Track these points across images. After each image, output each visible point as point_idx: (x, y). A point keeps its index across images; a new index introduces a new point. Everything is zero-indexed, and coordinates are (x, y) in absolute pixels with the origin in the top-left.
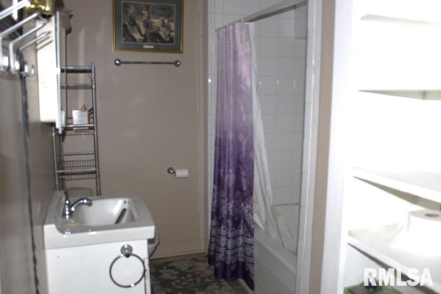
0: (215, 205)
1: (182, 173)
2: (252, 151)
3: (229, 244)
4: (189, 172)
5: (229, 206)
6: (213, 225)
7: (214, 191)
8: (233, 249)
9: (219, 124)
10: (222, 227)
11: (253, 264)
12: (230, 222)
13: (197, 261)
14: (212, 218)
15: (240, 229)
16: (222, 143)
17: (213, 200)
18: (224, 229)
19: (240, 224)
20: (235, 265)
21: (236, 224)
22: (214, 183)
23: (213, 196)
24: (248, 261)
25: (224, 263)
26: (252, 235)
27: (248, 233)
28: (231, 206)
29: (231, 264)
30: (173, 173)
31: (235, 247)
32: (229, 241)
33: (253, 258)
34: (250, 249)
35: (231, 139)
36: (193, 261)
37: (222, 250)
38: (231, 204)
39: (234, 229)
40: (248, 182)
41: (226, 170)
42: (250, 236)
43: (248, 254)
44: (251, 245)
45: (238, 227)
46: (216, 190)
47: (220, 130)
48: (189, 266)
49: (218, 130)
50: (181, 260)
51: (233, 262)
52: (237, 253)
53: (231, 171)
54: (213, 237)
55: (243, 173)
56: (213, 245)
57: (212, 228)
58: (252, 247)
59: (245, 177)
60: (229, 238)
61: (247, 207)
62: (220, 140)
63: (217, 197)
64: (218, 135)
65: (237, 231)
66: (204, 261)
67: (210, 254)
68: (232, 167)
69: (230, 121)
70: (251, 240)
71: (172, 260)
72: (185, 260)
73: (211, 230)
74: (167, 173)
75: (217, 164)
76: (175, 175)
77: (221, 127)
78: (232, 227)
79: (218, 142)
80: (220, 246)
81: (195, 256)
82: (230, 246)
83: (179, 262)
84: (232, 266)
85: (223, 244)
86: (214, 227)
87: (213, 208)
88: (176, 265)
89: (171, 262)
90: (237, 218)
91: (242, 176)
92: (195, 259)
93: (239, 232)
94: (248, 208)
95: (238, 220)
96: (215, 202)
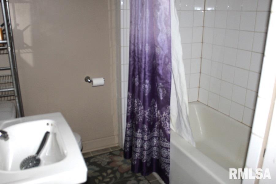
0: (130, 110)
1: (98, 81)
2: (170, 63)
3: (145, 146)
4: (104, 80)
5: (145, 113)
6: (128, 127)
7: (128, 98)
8: (149, 149)
9: (133, 37)
10: (138, 131)
11: (169, 164)
12: (145, 127)
13: (114, 155)
14: (127, 121)
15: (154, 131)
16: (137, 55)
17: (128, 105)
18: (140, 132)
19: (154, 127)
20: (150, 162)
21: (151, 128)
22: (129, 91)
23: (128, 103)
24: (164, 161)
25: (140, 161)
26: (169, 140)
27: (164, 138)
28: (147, 113)
29: (147, 162)
30: (90, 82)
31: (150, 147)
32: (145, 144)
33: (169, 159)
34: (166, 151)
35: (147, 52)
36: (110, 155)
37: (138, 150)
38: (148, 112)
39: (149, 133)
40: (165, 92)
41: (142, 80)
42: (166, 141)
43: (164, 155)
44: (167, 148)
45: (153, 130)
46: (130, 97)
47: (134, 42)
48: (108, 160)
49: (133, 42)
50: (100, 155)
51: (148, 160)
52: (152, 152)
53: (147, 81)
54: (128, 137)
55: (160, 84)
56: (128, 143)
57: (127, 129)
58: (168, 150)
59: (162, 88)
60: (145, 141)
61: (164, 114)
62: (134, 51)
63: (131, 103)
64: (132, 47)
65: (152, 134)
66: (120, 155)
67: (126, 151)
68: (148, 78)
69: (145, 34)
70: (167, 144)
71: (92, 155)
72: (103, 154)
73: (126, 131)
74: (85, 82)
75: (131, 73)
76: (92, 84)
77: (135, 40)
78: (148, 131)
79: (132, 54)
80: (136, 147)
81: (111, 151)
82: (146, 147)
83: (99, 157)
84: (148, 164)
85: (139, 145)
86: (129, 128)
87: (128, 112)
88: (96, 160)
89: (92, 157)
90: (152, 123)
91: (159, 86)
92: (112, 153)
93: (154, 134)
94: (165, 116)
95: (153, 124)
96: (130, 107)
